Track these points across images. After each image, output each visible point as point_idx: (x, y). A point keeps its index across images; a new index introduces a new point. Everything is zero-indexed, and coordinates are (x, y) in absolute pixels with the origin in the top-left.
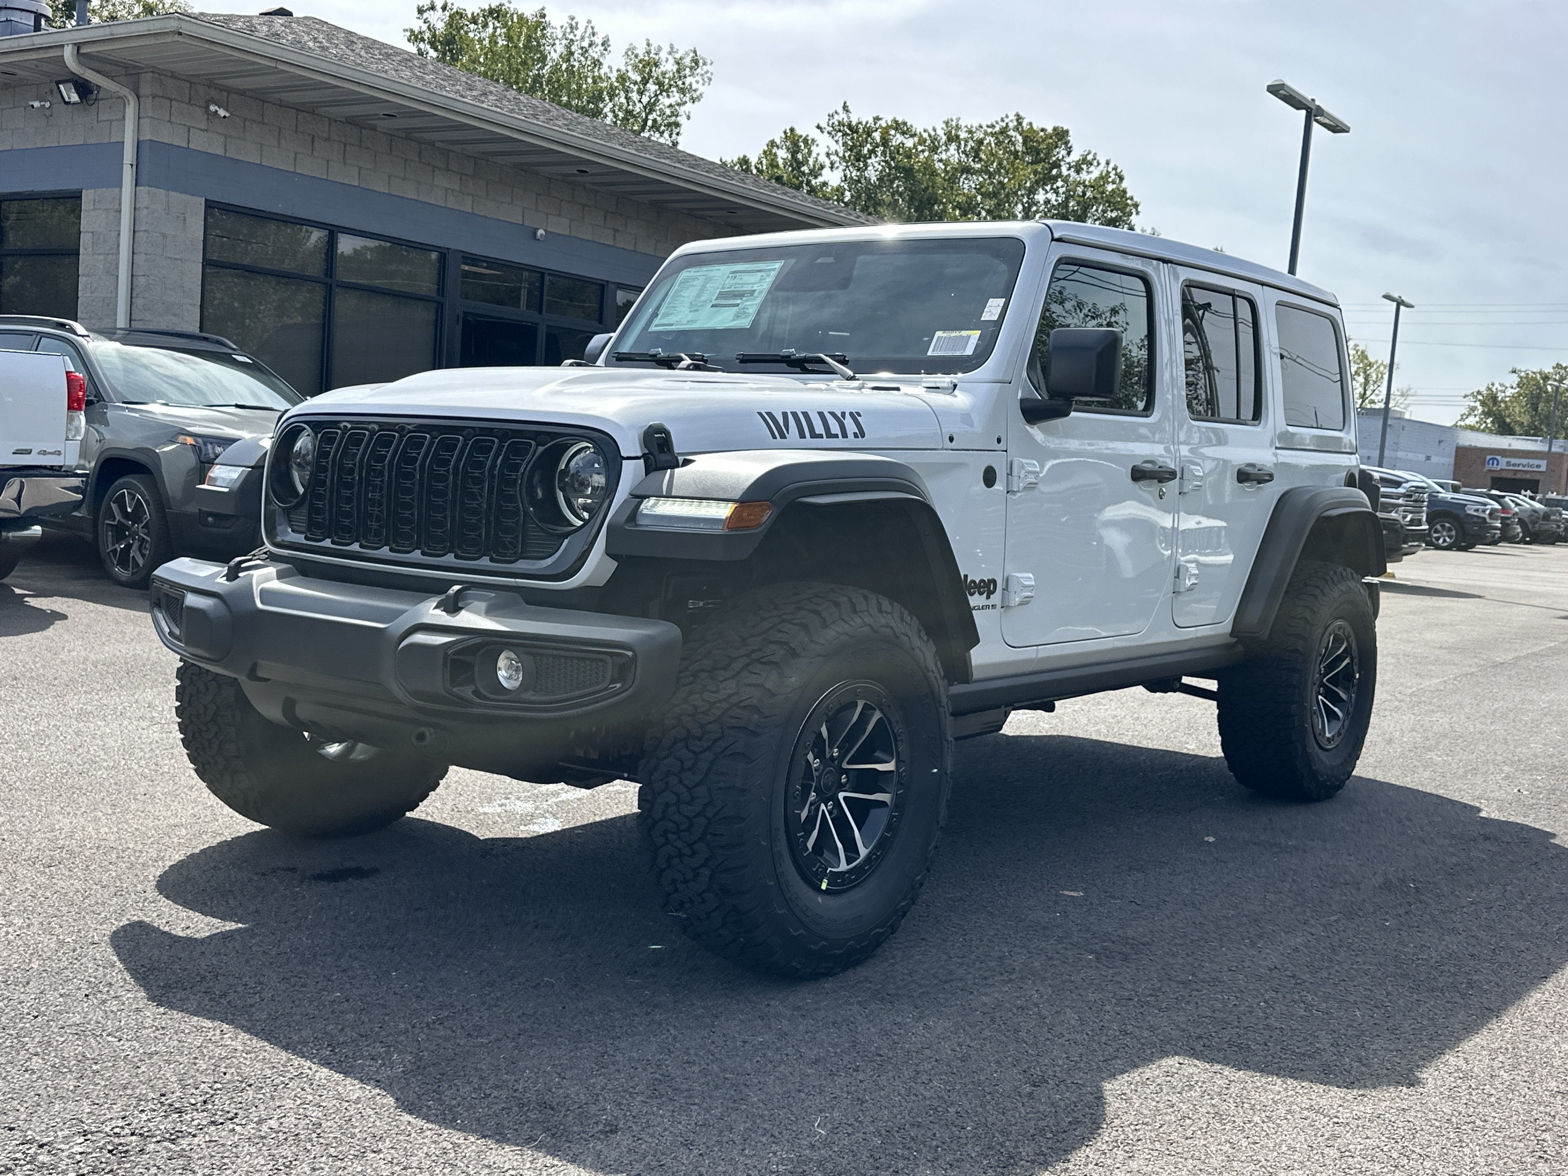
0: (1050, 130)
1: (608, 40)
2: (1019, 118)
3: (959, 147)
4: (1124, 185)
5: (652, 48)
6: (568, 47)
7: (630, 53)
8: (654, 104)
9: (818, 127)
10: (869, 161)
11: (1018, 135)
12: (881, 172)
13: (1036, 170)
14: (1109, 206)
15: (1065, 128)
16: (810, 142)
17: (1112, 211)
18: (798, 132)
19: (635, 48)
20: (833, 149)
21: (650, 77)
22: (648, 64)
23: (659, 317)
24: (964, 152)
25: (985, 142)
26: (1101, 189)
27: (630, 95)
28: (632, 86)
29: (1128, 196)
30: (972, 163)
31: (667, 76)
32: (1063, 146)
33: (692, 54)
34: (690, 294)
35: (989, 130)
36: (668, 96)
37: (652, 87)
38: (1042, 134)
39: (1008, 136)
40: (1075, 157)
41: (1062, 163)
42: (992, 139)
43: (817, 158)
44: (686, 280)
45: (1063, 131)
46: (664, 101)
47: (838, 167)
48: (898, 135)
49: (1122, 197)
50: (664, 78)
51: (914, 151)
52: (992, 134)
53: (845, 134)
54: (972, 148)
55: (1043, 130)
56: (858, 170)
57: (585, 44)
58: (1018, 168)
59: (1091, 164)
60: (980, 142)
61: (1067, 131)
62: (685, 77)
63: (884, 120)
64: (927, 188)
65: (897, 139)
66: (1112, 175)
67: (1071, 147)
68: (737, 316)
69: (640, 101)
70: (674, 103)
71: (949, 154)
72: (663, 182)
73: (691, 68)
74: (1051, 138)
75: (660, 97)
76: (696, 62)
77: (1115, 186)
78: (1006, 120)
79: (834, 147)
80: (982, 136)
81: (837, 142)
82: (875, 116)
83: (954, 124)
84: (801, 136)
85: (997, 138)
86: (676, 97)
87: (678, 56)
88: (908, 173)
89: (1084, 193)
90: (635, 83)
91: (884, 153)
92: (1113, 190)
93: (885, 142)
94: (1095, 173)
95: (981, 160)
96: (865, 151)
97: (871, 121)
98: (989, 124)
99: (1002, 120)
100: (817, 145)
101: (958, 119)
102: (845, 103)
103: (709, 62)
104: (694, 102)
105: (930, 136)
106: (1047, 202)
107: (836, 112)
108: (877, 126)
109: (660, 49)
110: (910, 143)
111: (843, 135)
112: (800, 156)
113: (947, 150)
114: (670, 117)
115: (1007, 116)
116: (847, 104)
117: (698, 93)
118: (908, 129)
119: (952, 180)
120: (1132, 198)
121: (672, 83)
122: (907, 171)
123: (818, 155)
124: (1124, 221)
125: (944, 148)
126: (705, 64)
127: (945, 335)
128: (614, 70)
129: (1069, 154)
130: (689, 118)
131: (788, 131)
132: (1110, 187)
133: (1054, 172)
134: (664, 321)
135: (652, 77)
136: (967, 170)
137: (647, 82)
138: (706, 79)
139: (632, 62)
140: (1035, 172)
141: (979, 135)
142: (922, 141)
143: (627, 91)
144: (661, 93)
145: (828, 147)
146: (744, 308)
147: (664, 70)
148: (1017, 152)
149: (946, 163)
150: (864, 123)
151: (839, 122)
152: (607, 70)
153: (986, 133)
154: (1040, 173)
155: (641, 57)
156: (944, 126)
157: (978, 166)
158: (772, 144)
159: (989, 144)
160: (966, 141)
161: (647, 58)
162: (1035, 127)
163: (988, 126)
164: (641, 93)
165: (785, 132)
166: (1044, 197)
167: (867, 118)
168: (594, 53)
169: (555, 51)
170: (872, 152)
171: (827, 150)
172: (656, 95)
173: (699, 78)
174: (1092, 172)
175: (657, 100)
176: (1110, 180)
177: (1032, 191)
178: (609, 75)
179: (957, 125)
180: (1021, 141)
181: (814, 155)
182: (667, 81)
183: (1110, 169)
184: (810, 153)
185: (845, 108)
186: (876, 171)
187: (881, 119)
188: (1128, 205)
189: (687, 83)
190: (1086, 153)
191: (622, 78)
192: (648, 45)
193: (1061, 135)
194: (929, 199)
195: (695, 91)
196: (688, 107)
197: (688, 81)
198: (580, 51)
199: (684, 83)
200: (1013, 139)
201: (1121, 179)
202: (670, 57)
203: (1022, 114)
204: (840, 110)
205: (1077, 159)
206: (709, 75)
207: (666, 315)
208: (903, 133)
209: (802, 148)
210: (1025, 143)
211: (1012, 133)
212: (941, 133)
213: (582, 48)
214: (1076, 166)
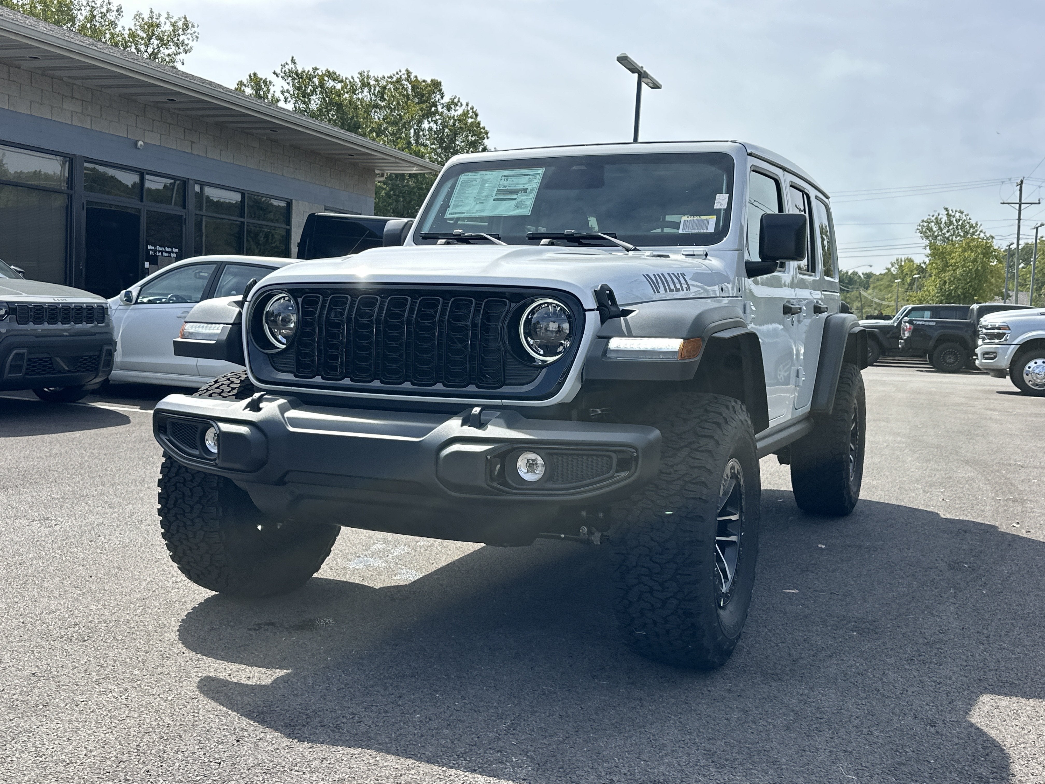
0: (429, 81)
1: (121, 8)
2: (408, 73)
3: (370, 91)
4: (479, 119)
5: (154, 14)
6: (91, 12)
7: (137, 17)
8: (157, 53)
9: (275, 73)
10: (312, 97)
11: (408, 84)
12: (320, 105)
13: (422, 108)
14: (470, 133)
15: (439, 81)
16: (268, 83)
17: (472, 136)
18: (260, 76)
19: (141, 14)
20: (285, 89)
21: (154, 34)
22: (152, 26)
23: (451, 207)
24: (374, 94)
25: (388, 88)
26: (464, 122)
27: (139, 46)
28: (140, 40)
29: (481, 126)
30: (379, 102)
31: (166, 34)
32: (438, 93)
33: (183, 20)
34: (473, 191)
35: (390, 80)
36: (167, 48)
37: (155, 42)
38: (424, 84)
39: (402, 84)
40: (446, 100)
41: (438, 103)
42: (392, 86)
43: (273, 95)
44: (466, 182)
45: (437, 82)
46: (164, 51)
47: (289, 101)
48: (330, 81)
49: (477, 127)
50: (163, 35)
51: (342, 92)
52: (391, 83)
53: (294, 79)
54: (379, 91)
55: (424, 81)
56: (304, 103)
57: (104, 10)
58: (410, 106)
59: (457, 105)
60: (384, 88)
61: (440, 83)
62: (179, 35)
63: (320, 70)
64: (352, 118)
65: (330, 83)
66: (470, 112)
67: (443, 94)
68: (517, 207)
69: (146, 51)
70: (171, 53)
71: (363, 95)
72: (232, 109)
73: (183, 30)
74: (430, 86)
75: (161, 49)
76: (187, 26)
77: (473, 120)
78: (400, 74)
79: (286, 87)
80: (385, 83)
81: (288, 83)
82: (314, 67)
83: (366, 74)
84: (261, 79)
85: (395, 86)
86: (172, 49)
87: (173, 21)
88: (339, 106)
89: (454, 124)
90: (142, 39)
91: (321, 93)
92: (472, 122)
93: (322, 85)
94: (460, 111)
95: (385, 99)
96: (309, 91)
97: (311, 70)
98: (389, 75)
99: (397, 74)
100: (274, 85)
101: (368, 72)
102: (293, 57)
103: (196, 26)
104: (186, 53)
105: (350, 82)
106: (430, 129)
107: (287, 64)
108: (316, 74)
109: (160, 16)
110: (339, 86)
111: (292, 80)
112: (262, 93)
113: (362, 92)
114: (169, 62)
115: (400, 71)
116: (294, 58)
117: (189, 47)
118: (337, 77)
119: (367, 112)
120: (484, 128)
121: (169, 39)
122: (338, 105)
123: (274, 92)
124: (480, 143)
125: (360, 90)
126: (193, 26)
127: (689, 219)
128: (127, 29)
129: (442, 98)
130: (183, 64)
131: (252, 75)
132: (470, 121)
133: (433, 109)
134: (454, 211)
135: (155, 35)
136: (376, 106)
137: (151, 38)
138: (194, 37)
139: (139, 24)
140: (422, 110)
141: (383, 83)
142: (345, 86)
143: (136, 44)
144: (162, 46)
145: (282, 87)
146: (521, 201)
147: (163, 30)
148: (408, 95)
149: (362, 101)
150: (306, 72)
151: (289, 70)
152: (121, 29)
153: (387, 81)
154: (425, 110)
155: (146, 20)
156: (359, 76)
157: (383, 104)
158: (241, 83)
159: (390, 89)
160: (375, 87)
161: (150, 21)
162: (419, 79)
163: (388, 77)
164: (147, 46)
165: (250, 76)
166: (428, 126)
167: (308, 68)
168: (111, 16)
169: (81, 14)
170: (314, 92)
171: (282, 89)
172: (158, 47)
173: (189, 36)
174: (457, 110)
175: (159, 51)
176: (469, 115)
177: (420, 122)
178: (122, 32)
179: (368, 76)
180: (410, 88)
181: (271, 92)
182: (165, 38)
183: (469, 109)
184: (268, 91)
185: (293, 61)
186: (317, 105)
187: (318, 69)
188: (481, 132)
189: (181, 40)
190: (453, 97)
191: (133, 35)
192: (151, 12)
193: (436, 85)
194: (355, 124)
195: (187, 45)
196: (182, 56)
197: (181, 38)
198: (100, 15)
199: (178, 40)
200: (405, 86)
201: (477, 115)
202: (167, 21)
203: (410, 70)
204: (289, 62)
205: (447, 101)
206: (196, 34)
207: (456, 206)
208: (334, 80)
209: (263, 87)
210: (413, 89)
211: (404, 82)
212: (357, 80)
213: (101, 13)
214: (447, 106)
